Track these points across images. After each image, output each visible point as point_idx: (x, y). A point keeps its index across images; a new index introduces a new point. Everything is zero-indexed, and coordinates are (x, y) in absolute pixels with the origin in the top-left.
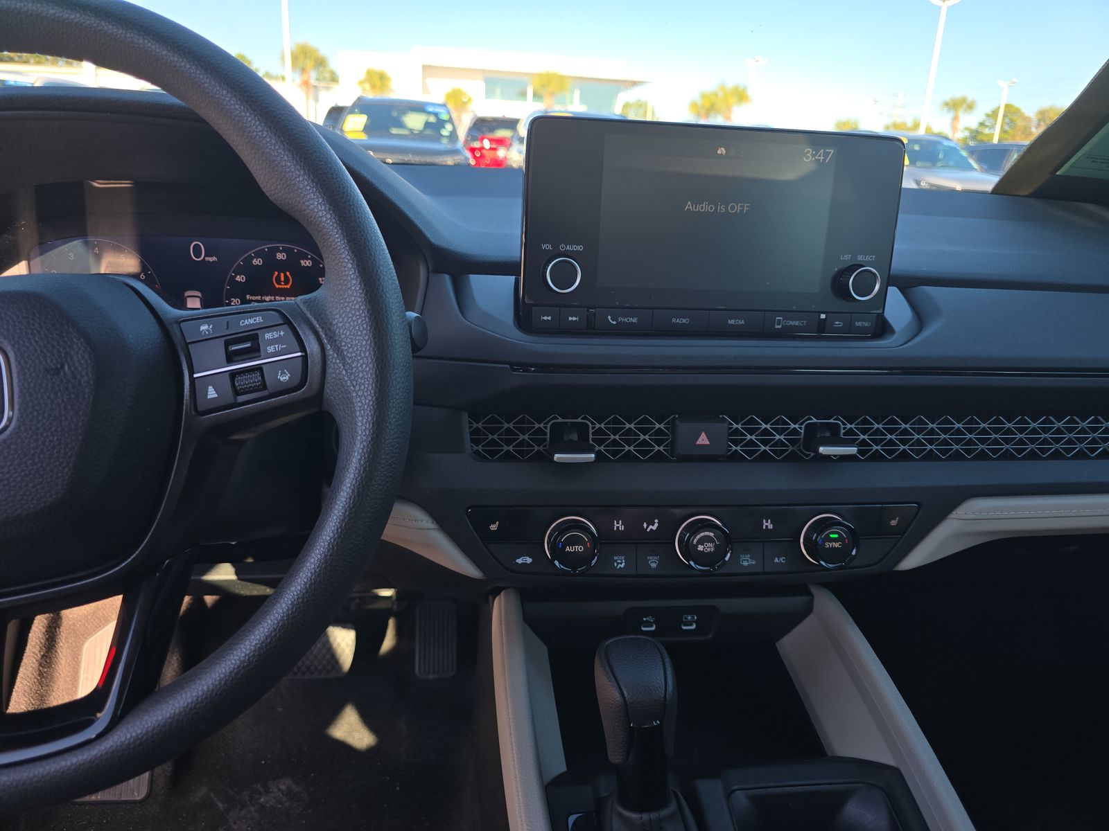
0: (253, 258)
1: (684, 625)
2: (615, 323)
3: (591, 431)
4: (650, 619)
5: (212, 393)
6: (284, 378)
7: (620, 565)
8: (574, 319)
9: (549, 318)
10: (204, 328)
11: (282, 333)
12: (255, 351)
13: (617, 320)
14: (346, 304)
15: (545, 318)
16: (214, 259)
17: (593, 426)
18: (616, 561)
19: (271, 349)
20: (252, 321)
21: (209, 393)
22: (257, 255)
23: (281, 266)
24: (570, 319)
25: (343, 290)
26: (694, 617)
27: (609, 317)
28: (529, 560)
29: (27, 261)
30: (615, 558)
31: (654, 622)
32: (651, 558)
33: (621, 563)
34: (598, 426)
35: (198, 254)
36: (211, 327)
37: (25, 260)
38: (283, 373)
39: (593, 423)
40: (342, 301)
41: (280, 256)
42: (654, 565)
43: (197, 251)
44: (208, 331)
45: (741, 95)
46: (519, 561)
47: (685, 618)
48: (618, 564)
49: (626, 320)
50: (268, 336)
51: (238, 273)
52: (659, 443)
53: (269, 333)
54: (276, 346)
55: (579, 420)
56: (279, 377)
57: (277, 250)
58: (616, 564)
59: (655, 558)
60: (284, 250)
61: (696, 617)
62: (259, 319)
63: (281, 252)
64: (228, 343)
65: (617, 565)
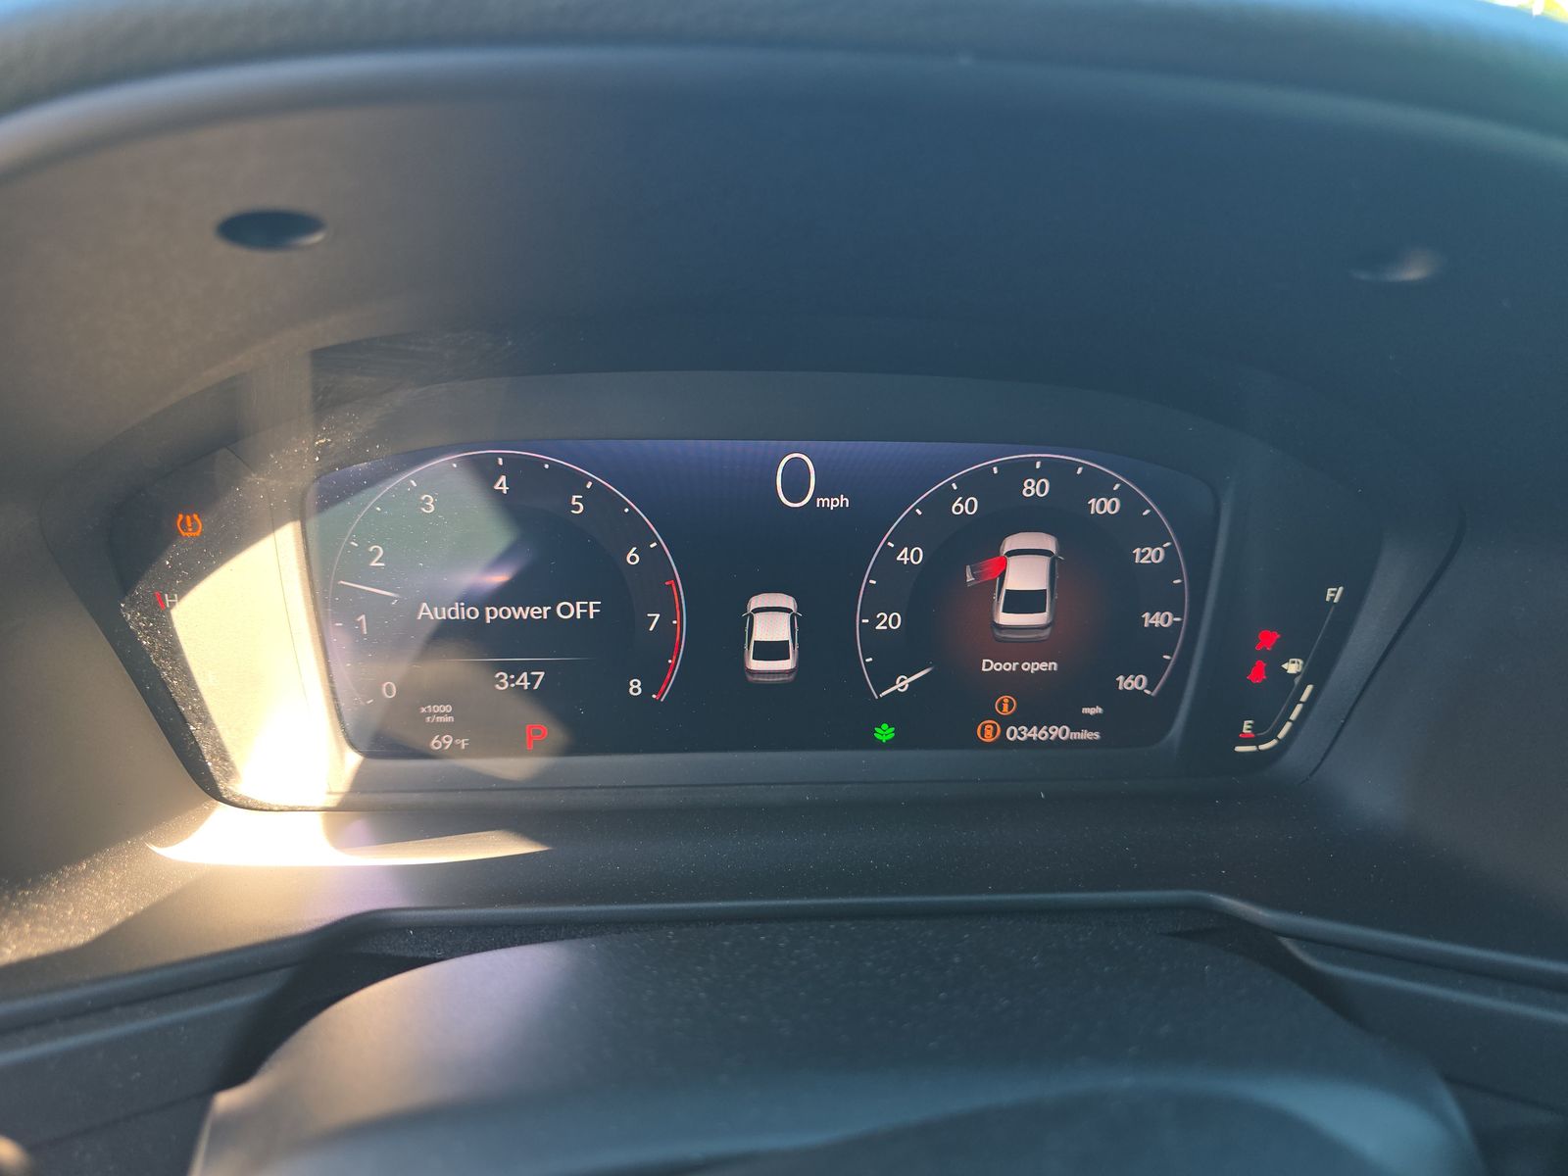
0: (954, 496)
16: (842, 501)
22: (967, 488)
23: (1032, 517)
29: (298, 524)
35: (796, 490)
37: (294, 519)
41: (1032, 488)
43: (796, 483)
51: (903, 539)
57: (1026, 470)
60: (1050, 469)
63: (1037, 477)
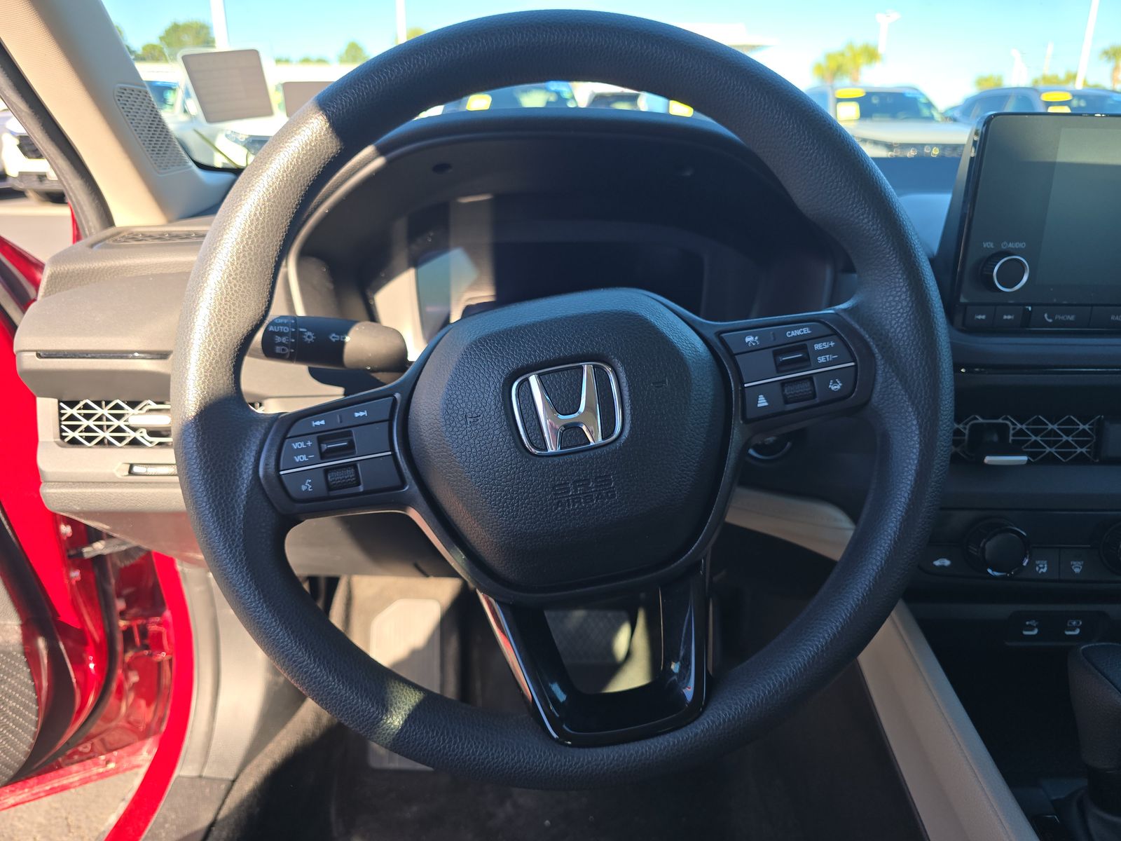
1: (1068, 631)
2: (1050, 321)
3: (1012, 432)
4: (1033, 623)
5: (762, 402)
6: (836, 387)
7: (1042, 570)
8: (1009, 317)
9: (984, 317)
10: (749, 339)
11: (832, 344)
12: (805, 362)
13: (1053, 318)
14: (899, 315)
15: (979, 317)
17: (1014, 426)
18: (1038, 565)
19: (821, 359)
20: (798, 332)
21: (759, 402)
24: (1005, 317)
25: (895, 301)
26: (1078, 623)
27: (1046, 315)
28: (947, 563)
30: (1038, 562)
31: (1037, 627)
32: (1074, 563)
33: (1043, 568)
34: (1019, 426)
36: (756, 338)
38: (835, 382)
39: (1013, 424)
40: (893, 312)
42: (1077, 570)
44: (754, 342)
45: (871, 55)
46: (937, 563)
47: (1070, 623)
48: (1040, 568)
49: (1063, 318)
50: (818, 347)
52: (1082, 444)
53: (818, 343)
54: (827, 356)
55: (1000, 421)
56: (830, 386)
58: (1037, 569)
59: (1079, 563)
61: (1081, 623)
62: (806, 331)
64: (776, 354)
65: (1039, 570)
